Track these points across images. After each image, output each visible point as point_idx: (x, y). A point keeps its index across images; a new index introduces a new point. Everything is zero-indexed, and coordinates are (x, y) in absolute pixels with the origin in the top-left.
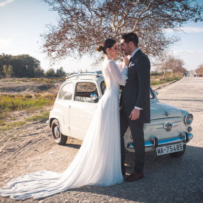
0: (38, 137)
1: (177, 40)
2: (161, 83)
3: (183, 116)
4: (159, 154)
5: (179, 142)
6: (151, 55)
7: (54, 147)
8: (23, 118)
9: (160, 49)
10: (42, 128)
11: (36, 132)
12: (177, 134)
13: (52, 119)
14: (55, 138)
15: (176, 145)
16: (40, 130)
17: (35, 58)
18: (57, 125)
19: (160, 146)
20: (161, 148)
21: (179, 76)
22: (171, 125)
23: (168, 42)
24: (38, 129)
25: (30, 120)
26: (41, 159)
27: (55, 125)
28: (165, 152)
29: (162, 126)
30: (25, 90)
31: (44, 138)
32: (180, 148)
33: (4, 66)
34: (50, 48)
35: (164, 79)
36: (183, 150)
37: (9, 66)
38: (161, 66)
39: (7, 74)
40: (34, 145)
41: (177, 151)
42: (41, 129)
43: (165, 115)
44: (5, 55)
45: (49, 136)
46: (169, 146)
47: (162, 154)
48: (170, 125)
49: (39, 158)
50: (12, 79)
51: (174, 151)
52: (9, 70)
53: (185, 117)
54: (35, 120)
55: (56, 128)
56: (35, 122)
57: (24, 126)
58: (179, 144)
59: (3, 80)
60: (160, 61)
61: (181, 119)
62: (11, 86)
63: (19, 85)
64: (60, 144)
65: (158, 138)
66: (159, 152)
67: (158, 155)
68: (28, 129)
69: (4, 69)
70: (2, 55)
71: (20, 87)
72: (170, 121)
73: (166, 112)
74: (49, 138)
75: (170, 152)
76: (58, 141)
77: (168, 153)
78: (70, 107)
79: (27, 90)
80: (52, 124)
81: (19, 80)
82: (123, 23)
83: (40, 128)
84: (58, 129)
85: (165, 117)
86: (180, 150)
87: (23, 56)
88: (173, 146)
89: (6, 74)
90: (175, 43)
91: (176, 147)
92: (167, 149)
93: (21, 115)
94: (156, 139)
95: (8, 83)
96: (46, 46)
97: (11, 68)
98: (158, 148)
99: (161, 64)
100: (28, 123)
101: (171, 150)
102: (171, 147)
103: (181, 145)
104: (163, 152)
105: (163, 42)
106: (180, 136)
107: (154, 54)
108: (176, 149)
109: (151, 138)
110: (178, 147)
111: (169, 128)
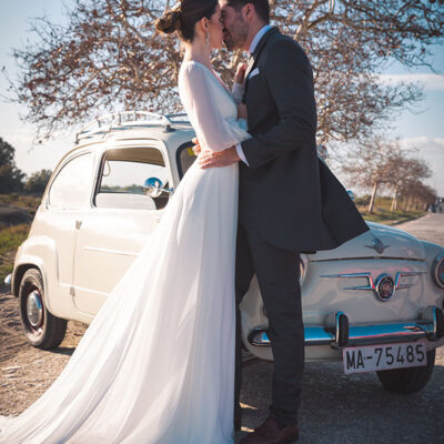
1: (412, 97)
3: (430, 260)
4: (352, 370)
5: (415, 338)
6: (335, 134)
9: (363, 120)
12: (409, 314)
13: (24, 268)
15: (404, 346)
18: (36, 288)
19: (355, 344)
20: (356, 350)
21: (413, 209)
22: (390, 281)
23: (388, 102)
27: (30, 287)
28: (370, 367)
29: (363, 282)
32: (417, 356)
35: (372, 213)
36: (424, 363)
38: (363, 175)
41: (406, 364)
43: (375, 247)
46: (384, 347)
47: (360, 369)
48: (387, 281)
51: (396, 365)
53: (435, 262)
55: (32, 296)
58: (414, 345)
60: (361, 161)
61: (425, 269)
64: (42, 346)
65: (350, 320)
66: (351, 363)
67: (347, 372)
72: (391, 269)
73: (378, 241)
74: (11, 331)
75: (384, 366)
76: (36, 337)
77: (380, 368)
78: (78, 225)
80: (22, 283)
84: (39, 297)
85: (374, 253)
86: (416, 363)
88: (395, 347)
90: (406, 104)
91: (403, 353)
92: (375, 356)
94: (343, 319)
96: (30, 86)
98: (350, 350)
99: (364, 170)
101: (390, 359)
102: (389, 352)
103: (420, 349)
104: (362, 364)
105: (373, 99)
106: (420, 320)
107: (345, 135)
108: (405, 357)
109: (326, 317)
110: (411, 353)
111: (384, 288)
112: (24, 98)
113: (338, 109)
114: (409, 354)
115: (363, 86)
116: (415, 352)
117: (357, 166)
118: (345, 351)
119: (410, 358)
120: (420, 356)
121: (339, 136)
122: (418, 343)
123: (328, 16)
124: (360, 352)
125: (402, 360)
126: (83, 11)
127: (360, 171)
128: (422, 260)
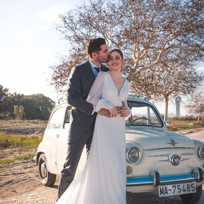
0: (22, 177)
2: (195, 127)
3: (197, 148)
4: (162, 195)
5: (190, 181)
6: (180, 93)
7: (38, 189)
8: (12, 156)
9: (192, 86)
10: (32, 168)
11: (22, 172)
12: (188, 171)
13: (40, 153)
14: (42, 178)
15: (186, 185)
16: (28, 170)
17: (50, 98)
18: (44, 162)
19: (163, 184)
20: (164, 187)
24: (26, 168)
25: (19, 159)
26: (15, 201)
27: (42, 161)
28: (170, 194)
29: (166, 158)
30: (34, 132)
31: (30, 178)
32: (191, 189)
33: (15, 107)
35: (199, 124)
36: (195, 191)
37: (20, 106)
38: (195, 108)
40: (15, 185)
41: (187, 192)
42: (30, 169)
43: (171, 144)
44: (17, 94)
45: (37, 176)
46: (177, 185)
47: (166, 195)
50: (21, 121)
51: (182, 193)
52: (21, 111)
53: (199, 149)
54: (26, 158)
55: (43, 165)
56: (25, 161)
57: (10, 164)
58: (190, 184)
59: (11, 121)
60: (193, 103)
61: (194, 151)
62: (17, 128)
63: (28, 127)
64: (46, 185)
65: (161, 174)
66: (162, 192)
67: (160, 196)
68: (15, 167)
69: (15, 110)
70: (13, 94)
71: (28, 129)
72: (179, 153)
73: (172, 141)
74: (36, 179)
75: (177, 193)
76: (44, 181)
77: (175, 194)
78: (58, 136)
79: (36, 133)
80: (39, 160)
81: (28, 122)
83: (29, 168)
84: (45, 165)
86: (191, 192)
87: (37, 96)
88: (181, 185)
89: (16, 115)
91: (185, 187)
92: (173, 189)
93: (11, 153)
94: (157, 174)
95: (15, 124)
97: (22, 109)
98: (162, 187)
99: (195, 106)
100: (17, 161)
101: (179, 190)
102: (179, 187)
103: (193, 186)
104: (167, 193)
105: (195, 78)
106: (192, 173)
108: (186, 189)
109: (151, 173)
111: (176, 160)
112: (52, 84)
115: (190, 73)
116: (190, 187)
117: (192, 105)
118: (159, 187)
119: (189, 189)
120: (193, 189)
122: (192, 183)
123: (172, 46)
124: (166, 188)
125: (185, 191)
126: (74, 49)
127: (193, 107)
128: (193, 148)
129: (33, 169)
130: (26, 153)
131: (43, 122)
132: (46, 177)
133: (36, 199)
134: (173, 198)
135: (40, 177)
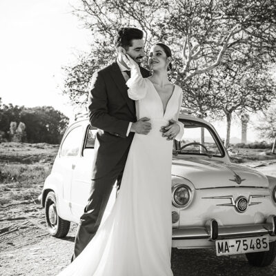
0: (21, 224)
3: (272, 187)
4: (221, 253)
5: (261, 234)
6: (248, 108)
7: (44, 241)
8: (8, 194)
9: (265, 99)
10: (36, 211)
11: (21, 216)
12: (258, 220)
13: (47, 192)
14: (50, 225)
15: (254, 239)
16: (30, 214)
17: (61, 112)
18: (53, 203)
19: (223, 238)
20: (224, 241)
22: (245, 200)
24: (26, 212)
25: (17, 198)
26: (12, 258)
27: (50, 202)
28: (232, 251)
29: (228, 201)
30: (38, 161)
31: (33, 225)
32: (263, 245)
33: (12, 124)
34: (75, 87)
36: (268, 249)
37: (21, 123)
38: (268, 131)
39: (15, 137)
40: (11, 235)
41: (256, 250)
42: (33, 213)
43: (235, 181)
44: (14, 106)
45: (42, 223)
46: (242, 240)
47: (226, 253)
49: (11, 255)
50: (19, 144)
51: (250, 250)
52: (20, 130)
54: (27, 198)
55: (51, 207)
56: (26, 201)
57: (5, 205)
58: (261, 238)
59: (5, 144)
60: (267, 123)
61: (268, 192)
62: (14, 154)
63: (29, 153)
64: (56, 236)
65: (220, 223)
66: (221, 249)
67: (218, 254)
68: (11, 210)
69: (11, 128)
70: (9, 106)
71: (29, 156)
72: (246, 194)
74: (42, 226)
75: (242, 251)
77: (239, 252)
78: (73, 167)
79: (41, 161)
80: (46, 200)
81: (30, 146)
82: (199, 49)
83: (32, 211)
84: (55, 208)
86: (262, 249)
87: (43, 110)
88: (248, 240)
89: (12, 136)
91: (254, 242)
92: (236, 245)
93: (6, 190)
94: (215, 223)
95: (11, 149)
96: (70, 84)
97: (22, 127)
98: (220, 242)
99: (269, 128)
100: (14, 202)
101: (245, 247)
102: (245, 243)
103: (264, 241)
104: (228, 250)
105: (270, 87)
106: (265, 223)
107: (255, 108)
108: (255, 246)
109: (205, 222)
110: (259, 243)
111: (241, 205)
112: (65, 92)
113: (249, 93)
114: (258, 244)
115: (264, 80)
116: (261, 243)
117: (265, 126)
118: (217, 242)
120: (265, 245)
121: (251, 109)
122: (264, 237)
123: (239, 41)
124: (226, 243)
125: (253, 248)
126: (98, 42)
127: (266, 129)
128: (266, 188)
129: (37, 213)
130: (27, 190)
131: (51, 146)
132: (56, 224)
133: (42, 255)
134: (235, 257)
135: (47, 224)
